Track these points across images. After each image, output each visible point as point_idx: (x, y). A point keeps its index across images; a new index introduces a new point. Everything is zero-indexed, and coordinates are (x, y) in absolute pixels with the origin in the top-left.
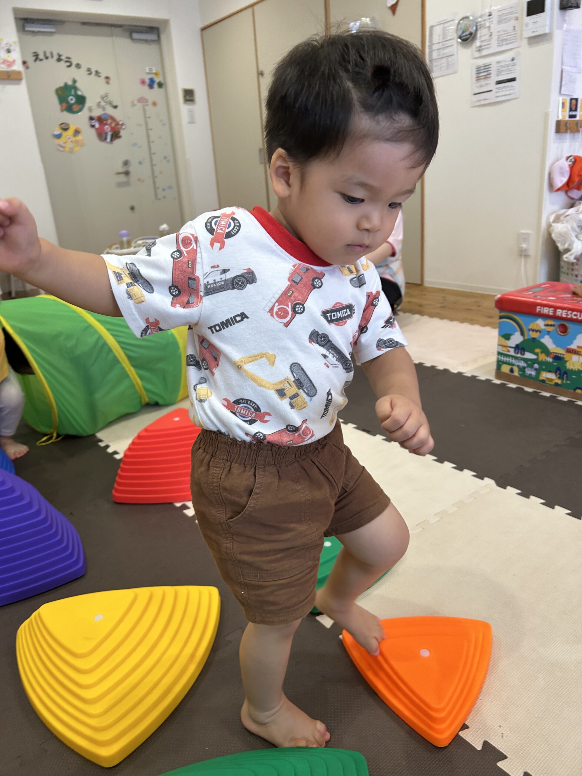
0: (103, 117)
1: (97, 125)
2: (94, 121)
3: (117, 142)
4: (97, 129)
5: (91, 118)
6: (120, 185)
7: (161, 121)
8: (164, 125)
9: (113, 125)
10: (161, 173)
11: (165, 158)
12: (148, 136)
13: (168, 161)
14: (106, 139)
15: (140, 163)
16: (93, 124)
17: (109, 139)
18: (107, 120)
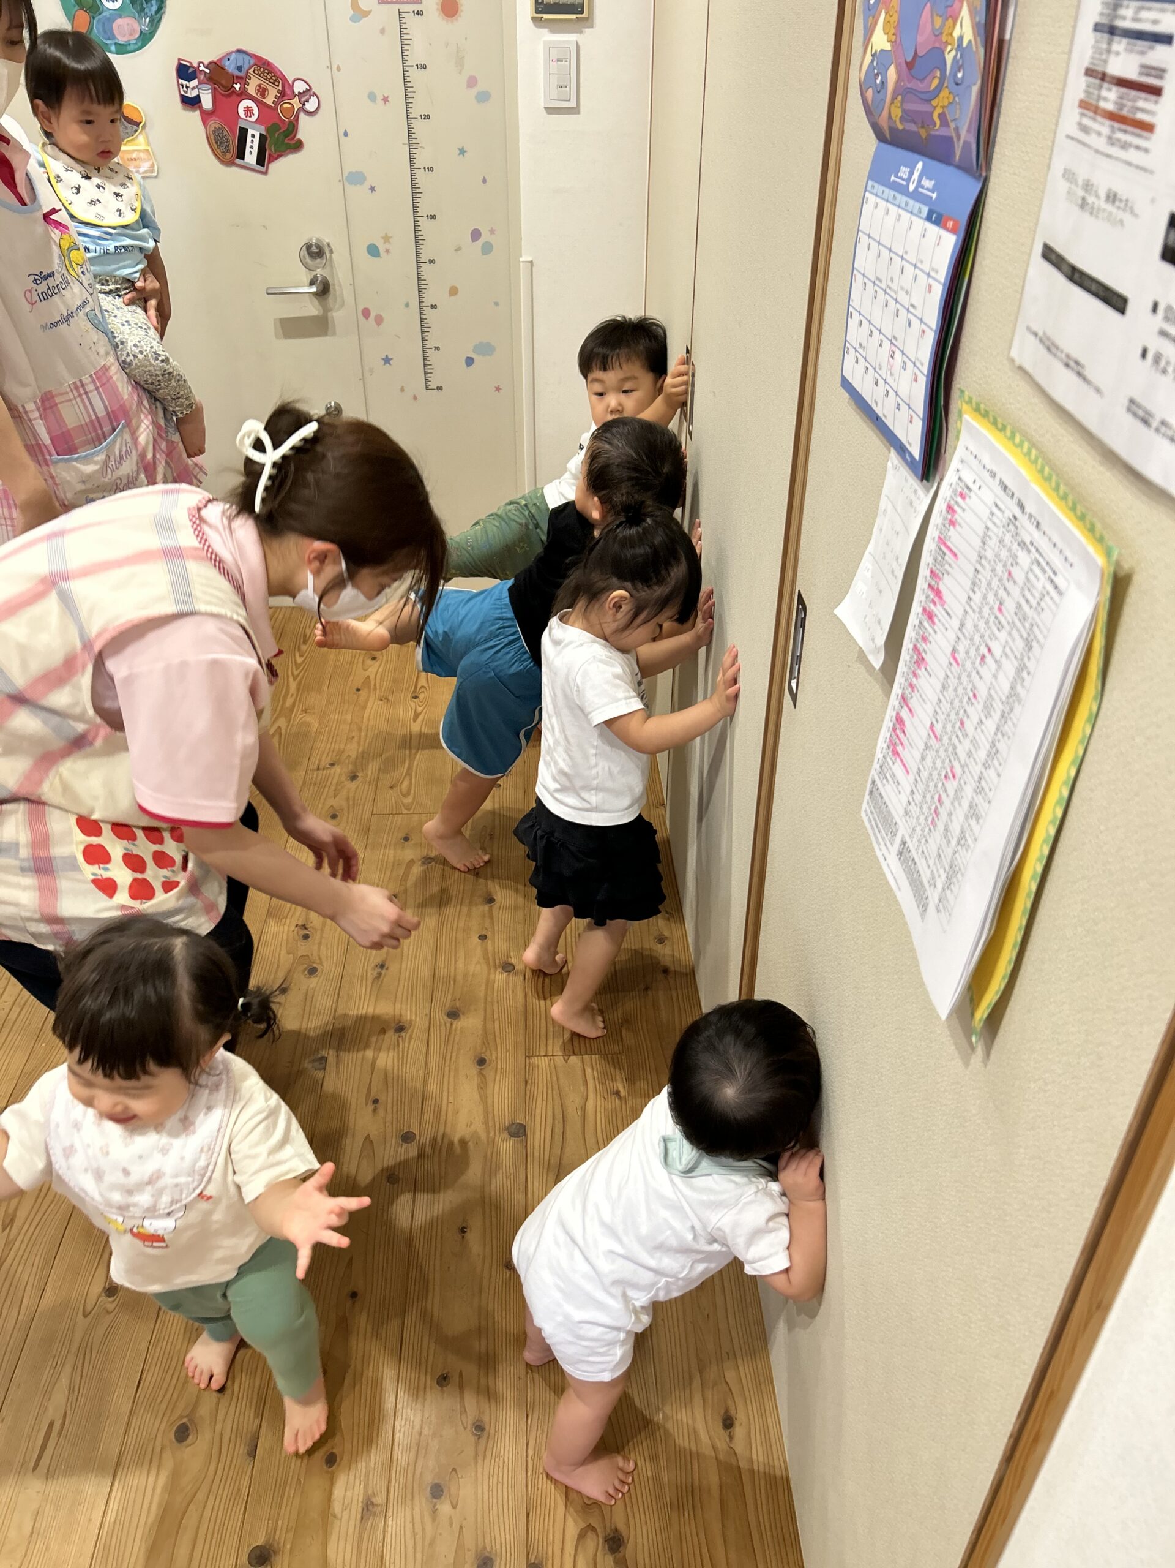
0: (230, 67)
1: (207, 102)
2: (195, 83)
3: (283, 166)
4: (206, 116)
5: (185, 72)
6: (292, 328)
7: (472, 82)
8: (483, 97)
9: (270, 100)
10: (454, 291)
11: (476, 235)
12: (412, 144)
13: (487, 249)
14: (241, 155)
15: (373, 251)
16: (192, 94)
17: (251, 157)
18: (244, 80)
